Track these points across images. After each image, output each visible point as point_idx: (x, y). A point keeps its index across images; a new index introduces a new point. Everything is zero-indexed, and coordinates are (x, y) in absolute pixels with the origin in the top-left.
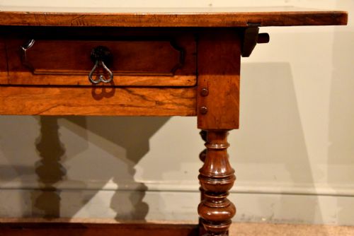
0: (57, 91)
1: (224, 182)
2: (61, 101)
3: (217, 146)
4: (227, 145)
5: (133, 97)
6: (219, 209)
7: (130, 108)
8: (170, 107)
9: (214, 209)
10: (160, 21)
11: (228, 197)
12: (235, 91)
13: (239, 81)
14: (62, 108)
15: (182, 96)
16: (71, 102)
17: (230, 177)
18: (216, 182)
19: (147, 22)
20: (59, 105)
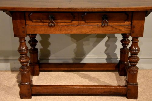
0: (91, 27)
1: (137, 52)
2: (92, 30)
3: (135, 42)
4: (138, 41)
5: (113, 28)
6: (135, 59)
7: (112, 32)
8: (123, 31)
9: (133, 59)
10: (126, 10)
11: (137, 56)
12: (142, 27)
13: (144, 22)
14: (93, 32)
15: (127, 28)
16: (95, 30)
17: (139, 50)
18: (135, 52)
19: (122, 10)
20: (92, 31)
